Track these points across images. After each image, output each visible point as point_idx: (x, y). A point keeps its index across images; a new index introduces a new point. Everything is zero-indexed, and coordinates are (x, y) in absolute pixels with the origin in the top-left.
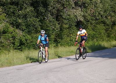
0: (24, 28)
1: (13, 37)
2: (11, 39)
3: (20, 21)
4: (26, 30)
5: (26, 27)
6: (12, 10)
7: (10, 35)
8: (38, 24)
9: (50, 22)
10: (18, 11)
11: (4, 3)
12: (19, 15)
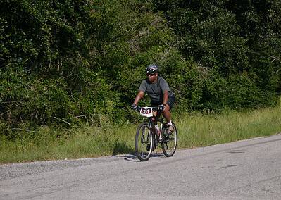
0: (212, 60)
1: (186, 81)
2: (183, 85)
3: (203, 44)
4: (217, 64)
5: (217, 59)
6: (183, 19)
7: (181, 77)
8: (243, 51)
9: (271, 45)
10: (200, 22)
11: (167, 4)
12: (200, 30)
